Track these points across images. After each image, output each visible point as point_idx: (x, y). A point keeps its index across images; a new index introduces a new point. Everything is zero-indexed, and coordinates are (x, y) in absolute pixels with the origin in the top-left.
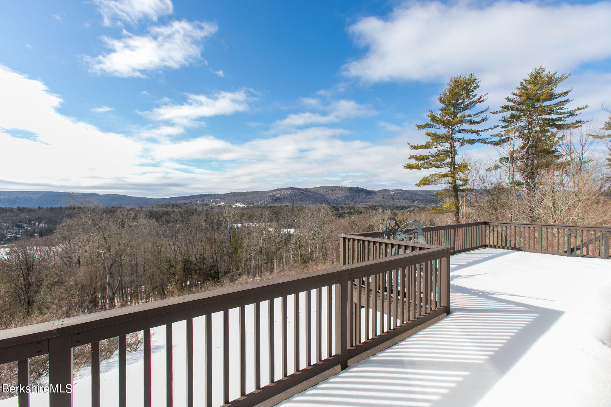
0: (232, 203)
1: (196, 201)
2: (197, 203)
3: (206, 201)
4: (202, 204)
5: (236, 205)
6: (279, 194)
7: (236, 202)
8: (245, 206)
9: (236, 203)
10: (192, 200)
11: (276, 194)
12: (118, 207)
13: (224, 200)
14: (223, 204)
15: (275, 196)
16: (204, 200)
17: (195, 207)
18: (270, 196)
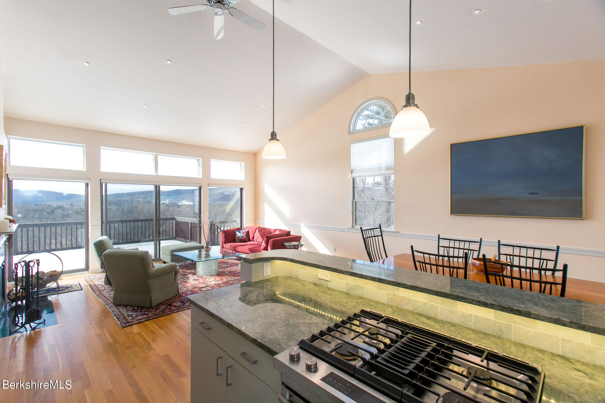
0: (178, 201)
1: (138, 198)
2: (139, 201)
3: (149, 198)
4: (144, 202)
5: (182, 203)
6: (228, 191)
7: (182, 199)
8: (192, 204)
9: (182, 201)
10: (133, 198)
11: (225, 192)
12: (43, 205)
13: (169, 197)
14: (168, 201)
15: (224, 194)
16: (147, 197)
17: (135, 204)
18: (219, 193)
